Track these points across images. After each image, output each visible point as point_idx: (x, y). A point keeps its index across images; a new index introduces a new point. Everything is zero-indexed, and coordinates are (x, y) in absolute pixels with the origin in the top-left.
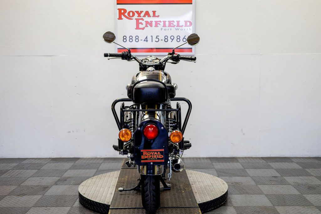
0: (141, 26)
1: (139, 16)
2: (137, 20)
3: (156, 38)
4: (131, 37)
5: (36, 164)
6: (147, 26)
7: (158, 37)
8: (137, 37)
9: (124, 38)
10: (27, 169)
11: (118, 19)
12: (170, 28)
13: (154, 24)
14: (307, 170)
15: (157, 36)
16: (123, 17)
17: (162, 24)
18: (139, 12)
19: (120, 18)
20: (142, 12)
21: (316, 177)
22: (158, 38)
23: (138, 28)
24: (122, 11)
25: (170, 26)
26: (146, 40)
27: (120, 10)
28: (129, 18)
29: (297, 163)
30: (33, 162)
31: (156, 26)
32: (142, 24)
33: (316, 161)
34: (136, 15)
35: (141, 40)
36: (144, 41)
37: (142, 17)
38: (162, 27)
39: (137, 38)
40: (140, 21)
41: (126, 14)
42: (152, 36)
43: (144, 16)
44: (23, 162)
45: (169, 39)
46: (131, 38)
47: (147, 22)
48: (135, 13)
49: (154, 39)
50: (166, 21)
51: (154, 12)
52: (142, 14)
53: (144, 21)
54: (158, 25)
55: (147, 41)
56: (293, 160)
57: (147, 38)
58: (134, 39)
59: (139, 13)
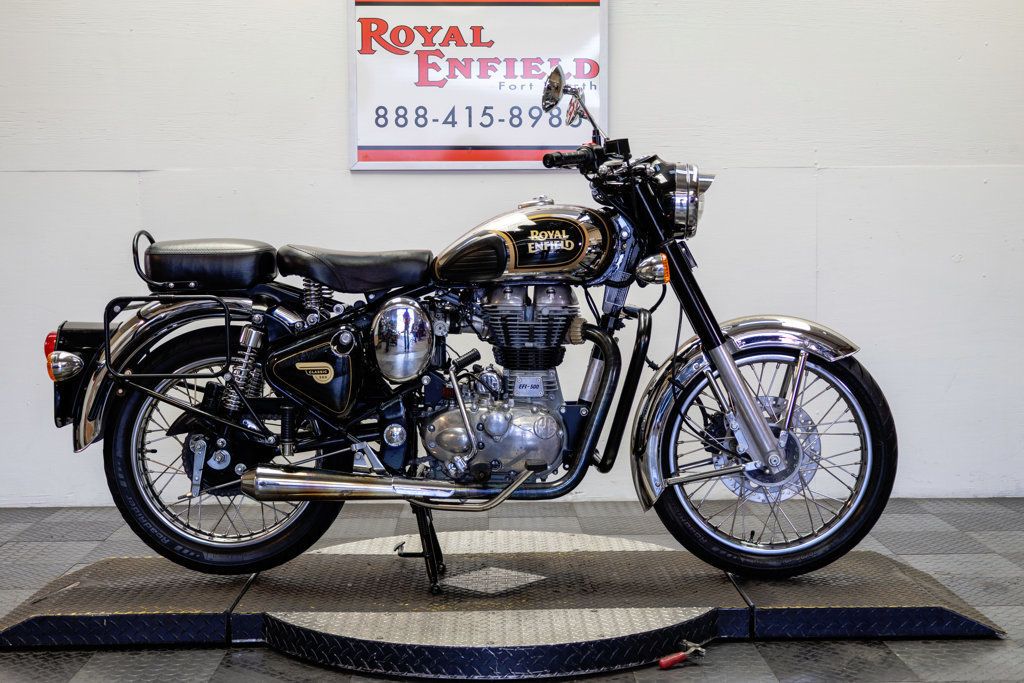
0: (433, 75)
1: (428, 41)
2: (422, 56)
3: (484, 114)
4: (401, 112)
5: (92, 524)
6: (452, 75)
7: (488, 111)
8: (421, 112)
9: (381, 115)
10: (63, 539)
11: (361, 52)
12: (527, 81)
13: (475, 68)
14: (973, 535)
15: (486, 108)
16: (375, 45)
17: (502, 68)
18: (429, 30)
19: (366, 49)
20: (436, 29)
21: (1005, 555)
22: (490, 115)
23: (423, 81)
24: (374, 27)
25: (527, 75)
26: (450, 120)
27: (365, 23)
28: (396, 48)
29: (937, 515)
30: (81, 520)
31: (483, 75)
32: (438, 69)
33: (1000, 510)
34: (419, 39)
35: (434, 120)
36: (445, 122)
37: (437, 47)
38: (503, 79)
39: (422, 115)
40: (432, 59)
41: (386, 37)
42: (469, 108)
43: (446, 43)
44: (47, 520)
45: (525, 116)
46: (401, 114)
47: (453, 62)
48: (415, 32)
49: (477, 117)
50: (515, 60)
51: (477, 31)
52: (439, 38)
53: (446, 58)
54: (490, 72)
55: (454, 123)
56: (925, 506)
57: (452, 112)
58: (411, 116)
59: (428, 34)
